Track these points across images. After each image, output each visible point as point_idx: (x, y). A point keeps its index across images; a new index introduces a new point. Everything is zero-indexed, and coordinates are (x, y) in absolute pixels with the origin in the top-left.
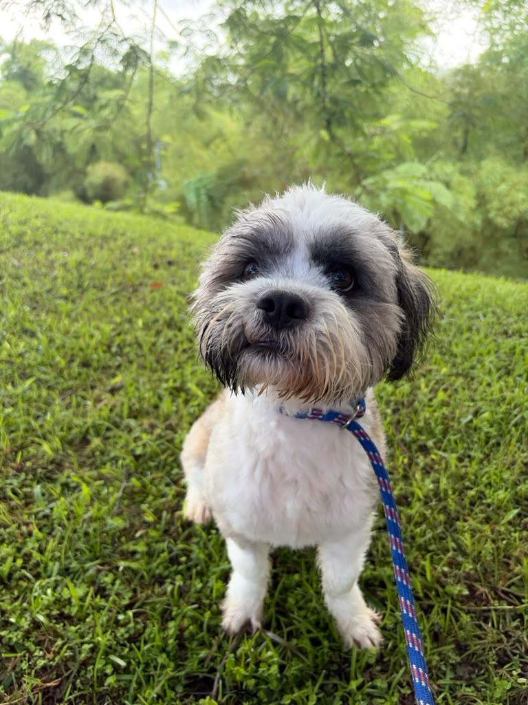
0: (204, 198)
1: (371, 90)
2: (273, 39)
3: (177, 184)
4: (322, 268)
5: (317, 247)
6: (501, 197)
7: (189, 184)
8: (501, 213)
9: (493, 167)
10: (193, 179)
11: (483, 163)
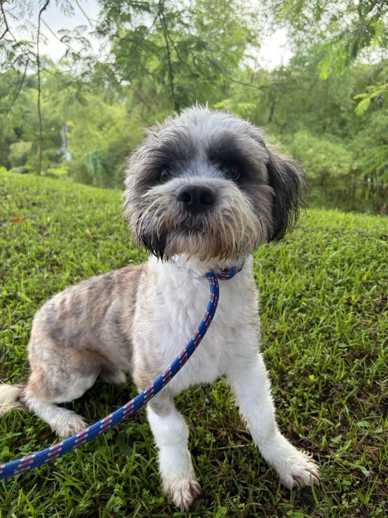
0: (99, 166)
1: (207, 82)
2: (131, 44)
3: (79, 156)
4: (217, 165)
5: (211, 150)
6: (309, 158)
7: (88, 156)
8: (311, 169)
9: (302, 137)
10: (91, 153)
11: (295, 135)
